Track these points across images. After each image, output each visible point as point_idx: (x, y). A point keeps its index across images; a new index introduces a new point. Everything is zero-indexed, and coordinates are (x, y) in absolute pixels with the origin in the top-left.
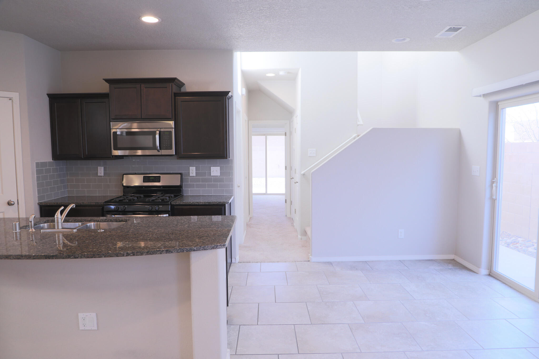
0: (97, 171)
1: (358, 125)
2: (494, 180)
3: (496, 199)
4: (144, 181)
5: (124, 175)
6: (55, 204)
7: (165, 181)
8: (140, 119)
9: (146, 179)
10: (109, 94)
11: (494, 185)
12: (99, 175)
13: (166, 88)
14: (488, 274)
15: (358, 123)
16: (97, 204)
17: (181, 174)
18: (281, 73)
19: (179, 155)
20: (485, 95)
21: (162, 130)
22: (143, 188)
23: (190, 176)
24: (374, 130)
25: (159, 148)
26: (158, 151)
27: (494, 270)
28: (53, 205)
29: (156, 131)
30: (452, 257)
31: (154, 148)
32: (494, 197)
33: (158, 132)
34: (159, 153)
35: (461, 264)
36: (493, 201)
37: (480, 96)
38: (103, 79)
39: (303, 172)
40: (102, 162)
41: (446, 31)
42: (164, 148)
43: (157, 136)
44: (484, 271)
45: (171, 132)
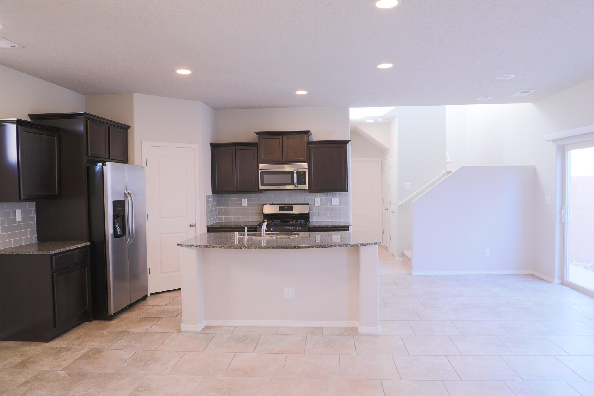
0: (242, 202)
1: (447, 163)
2: (563, 207)
3: (565, 222)
4: (280, 210)
5: (264, 205)
6: (220, 227)
7: (297, 210)
8: (282, 162)
9: (281, 209)
10: (258, 143)
11: (563, 211)
12: (243, 205)
13: (302, 138)
14: (561, 283)
15: (447, 161)
16: (251, 227)
17: (308, 204)
18: (380, 120)
19: (311, 190)
20: (554, 141)
21: (298, 170)
22: (278, 215)
23: (315, 205)
24: (462, 167)
25: (296, 184)
26: (296, 186)
27: (565, 279)
28: (218, 227)
29: (294, 171)
30: (532, 272)
31: (292, 183)
32: (563, 221)
33: (296, 172)
34: (296, 188)
35: (539, 278)
36: (563, 225)
37: (550, 141)
38: (255, 132)
39: (400, 203)
40: (245, 195)
41: (520, 93)
42: (300, 184)
43: (295, 175)
44: (557, 281)
45: (305, 172)
